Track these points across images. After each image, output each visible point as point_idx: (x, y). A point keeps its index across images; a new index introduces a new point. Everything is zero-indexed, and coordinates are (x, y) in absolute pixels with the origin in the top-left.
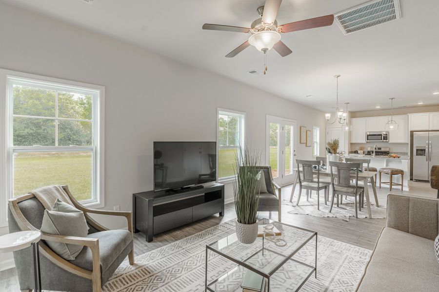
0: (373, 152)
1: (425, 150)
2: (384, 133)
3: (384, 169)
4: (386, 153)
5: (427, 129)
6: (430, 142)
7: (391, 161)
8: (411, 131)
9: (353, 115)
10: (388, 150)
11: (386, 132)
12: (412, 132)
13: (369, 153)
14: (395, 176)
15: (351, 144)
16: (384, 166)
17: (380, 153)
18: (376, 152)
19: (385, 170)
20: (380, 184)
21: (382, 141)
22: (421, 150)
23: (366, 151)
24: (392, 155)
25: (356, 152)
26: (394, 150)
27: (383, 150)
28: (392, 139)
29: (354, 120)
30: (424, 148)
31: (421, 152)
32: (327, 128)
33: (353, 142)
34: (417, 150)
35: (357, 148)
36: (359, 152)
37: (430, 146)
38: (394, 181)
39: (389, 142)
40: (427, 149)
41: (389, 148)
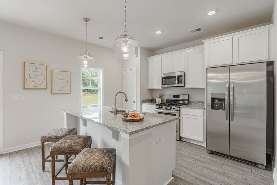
1: (224, 99)
2: (179, 74)
6: (232, 85)
8: (207, 69)
10: (186, 99)
11: (182, 72)
21: (176, 85)
23: (164, 99)
25: (153, 101)
27: (181, 98)
29: (151, 59)
30: (223, 97)
32: (123, 70)
33: (150, 87)
34: (213, 99)
36: (158, 100)
37: (232, 94)
39: (186, 87)
40: (226, 98)
41: (189, 96)
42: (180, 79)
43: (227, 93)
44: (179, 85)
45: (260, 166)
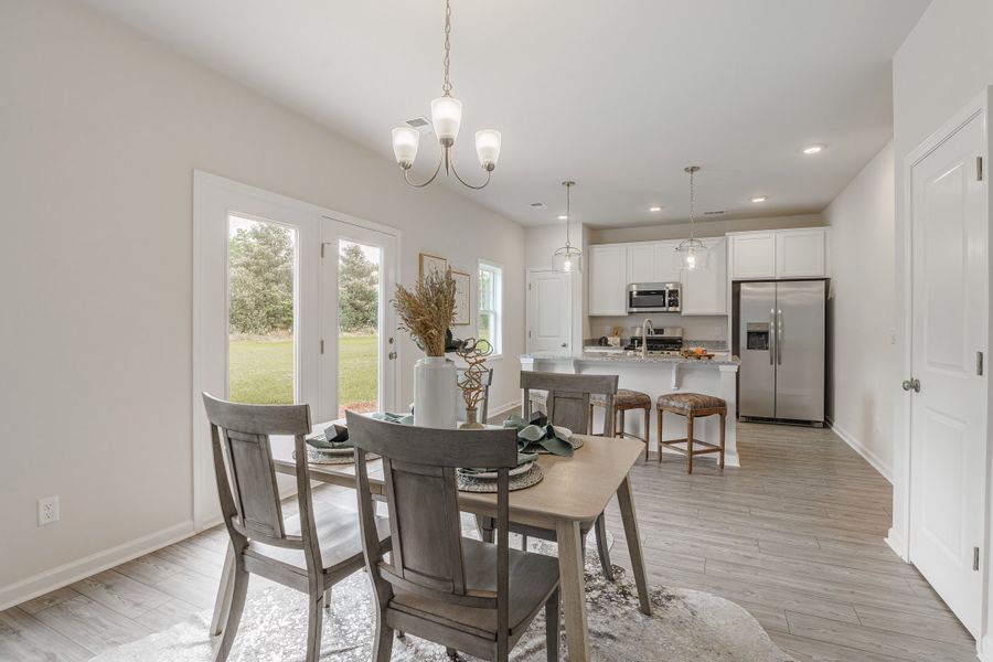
0: (640, 343)
1: (766, 333)
2: (671, 287)
3: (670, 397)
4: (675, 344)
5: (769, 275)
6: (780, 312)
7: (690, 370)
8: (734, 282)
9: (596, 235)
10: (678, 335)
11: (676, 284)
12: (737, 284)
13: (633, 344)
14: (701, 422)
15: (592, 318)
16: (671, 388)
17: (660, 343)
18: (648, 340)
19: (672, 403)
20: (660, 448)
21: (665, 309)
22: (759, 334)
23: (628, 337)
24: (693, 349)
25: (603, 342)
26: (694, 333)
27: (667, 334)
28: (689, 306)
29: (598, 250)
30: (764, 329)
31: (759, 338)
32: (528, 272)
33: (596, 312)
34: (749, 333)
35: (606, 330)
36: (611, 340)
37: (780, 324)
38: (699, 435)
39: (683, 314)
40: (773, 331)
41: (683, 330)
42: (674, 297)
43: (772, 324)
44: (671, 309)
45: (816, 425)
